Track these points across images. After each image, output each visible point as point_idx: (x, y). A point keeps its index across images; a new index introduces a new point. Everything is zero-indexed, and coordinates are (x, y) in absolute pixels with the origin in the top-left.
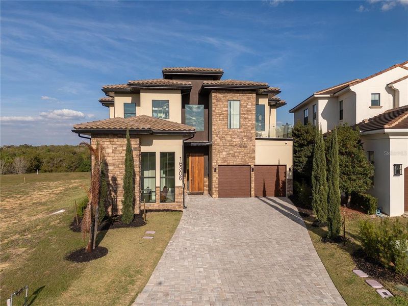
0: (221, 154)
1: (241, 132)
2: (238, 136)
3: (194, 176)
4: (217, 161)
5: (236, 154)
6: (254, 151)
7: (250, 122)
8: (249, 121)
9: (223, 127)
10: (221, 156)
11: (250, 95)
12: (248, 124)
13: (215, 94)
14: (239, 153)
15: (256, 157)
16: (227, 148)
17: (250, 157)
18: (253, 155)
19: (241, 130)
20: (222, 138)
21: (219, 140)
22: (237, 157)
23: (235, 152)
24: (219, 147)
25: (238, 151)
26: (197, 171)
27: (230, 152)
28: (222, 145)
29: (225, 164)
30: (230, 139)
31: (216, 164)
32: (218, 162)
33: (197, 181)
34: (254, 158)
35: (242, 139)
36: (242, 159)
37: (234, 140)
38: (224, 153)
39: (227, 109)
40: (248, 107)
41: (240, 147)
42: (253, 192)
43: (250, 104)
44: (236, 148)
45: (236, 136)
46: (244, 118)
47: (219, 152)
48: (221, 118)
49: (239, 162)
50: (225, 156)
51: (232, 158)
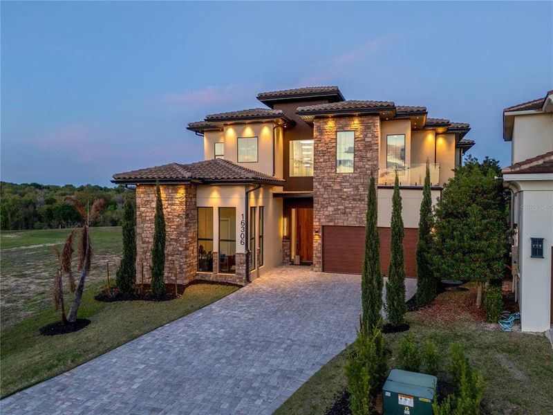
0: (325, 209)
1: (355, 178)
2: (351, 184)
4: (319, 219)
5: (347, 210)
7: (370, 163)
8: (369, 160)
9: (329, 170)
10: (326, 213)
11: (370, 121)
12: (367, 166)
13: (319, 123)
14: (353, 208)
16: (334, 202)
19: (355, 175)
20: (326, 187)
21: (323, 190)
22: (350, 215)
23: (346, 208)
24: (322, 200)
25: (350, 205)
27: (339, 207)
28: (327, 196)
29: (331, 224)
30: (339, 188)
31: (318, 224)
32: (322, 220)
33: (305, 246)
35: (357, 188)
36: (357, 217)
37: (345, 190)
38: (330, 209)
39: (334, 145)
40: (367, 140)
41: (354, 200)
43: (370, 135)
44: (348, 202)
45: (348, 184)
46: (361, 157)
47: (323, 207)
48: (326, 157)
49: (352, 222)
50: (331, 213)
51: (342, 215)
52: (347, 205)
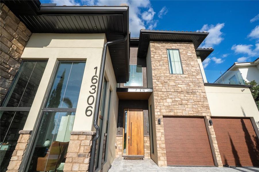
0: (164, 101)
2: (183, 82)
3: (133, 134)
4: (160, 110)
5: (184, 102)
6: (205, 98)
8: (193, 67)
9: (164, 72)
10: (166, 104)
11: (188, 45)
12: (192, 70)
13: (153, 44)
14: (188, 100)
15: (209, 106)
16: (171, 95)
17: (203, 106)
18: (205, 103)
19: (184, 76)
20: (164, 83)
21: (161, 85)
22: (186, 106)
23: (182, 100)
24: (161, 93)
25: (185, 98)
26: (136, 129)
27: (176, 99)
28: (165, 90)
29: (172, 114)
30: (175, 84)
31: (159, 113)
32: (162, 111)
33: (135, 141)
34: (208, 108)
35: (188, 85)
36: (192, 108)
37: (179, 86)
38: (169, 100)
39: (166, 56)
40: (188, 54)
41: (188, 93)
42: (219, 159)
43: (190, 52)
44: (183, 95)
45: (181, 82)
46: (186, 64)
47: (162, 99)
48: (161, 63)
49: (190, 112)
50: (170, 104)
51: (180, 106)
52: (183, 98)
